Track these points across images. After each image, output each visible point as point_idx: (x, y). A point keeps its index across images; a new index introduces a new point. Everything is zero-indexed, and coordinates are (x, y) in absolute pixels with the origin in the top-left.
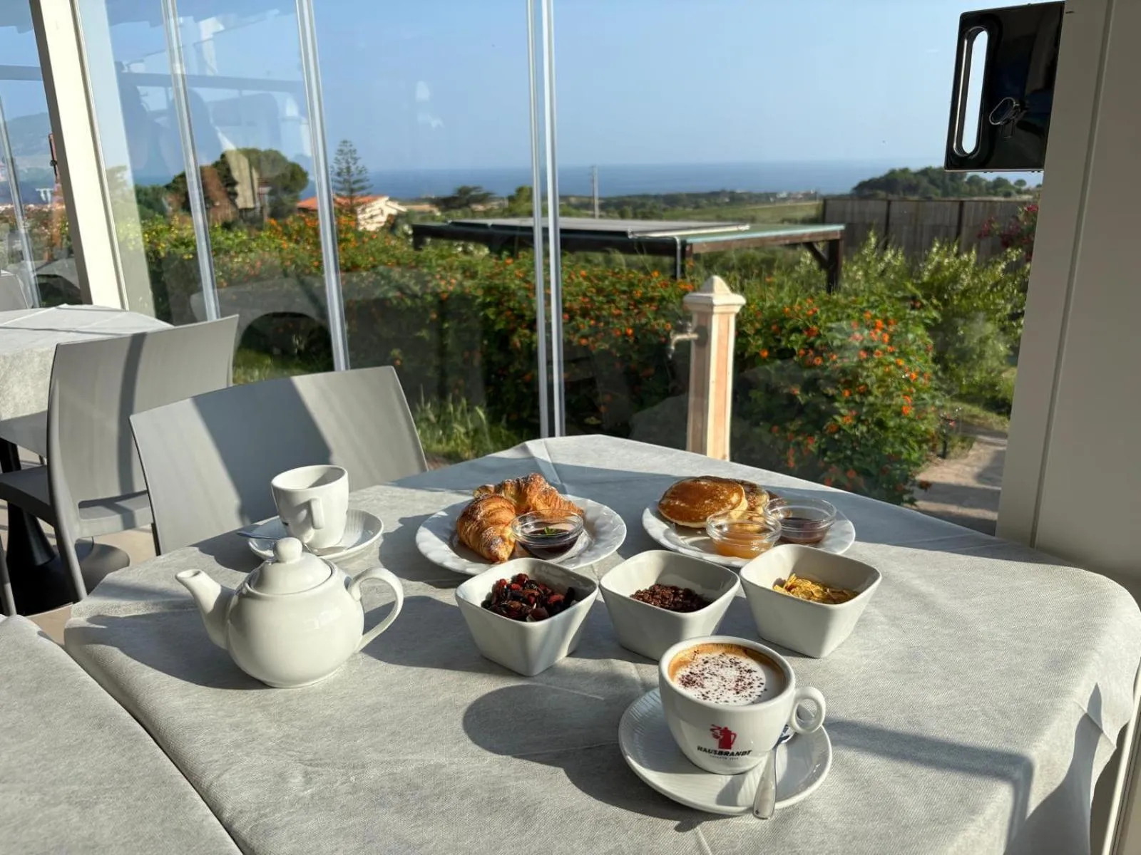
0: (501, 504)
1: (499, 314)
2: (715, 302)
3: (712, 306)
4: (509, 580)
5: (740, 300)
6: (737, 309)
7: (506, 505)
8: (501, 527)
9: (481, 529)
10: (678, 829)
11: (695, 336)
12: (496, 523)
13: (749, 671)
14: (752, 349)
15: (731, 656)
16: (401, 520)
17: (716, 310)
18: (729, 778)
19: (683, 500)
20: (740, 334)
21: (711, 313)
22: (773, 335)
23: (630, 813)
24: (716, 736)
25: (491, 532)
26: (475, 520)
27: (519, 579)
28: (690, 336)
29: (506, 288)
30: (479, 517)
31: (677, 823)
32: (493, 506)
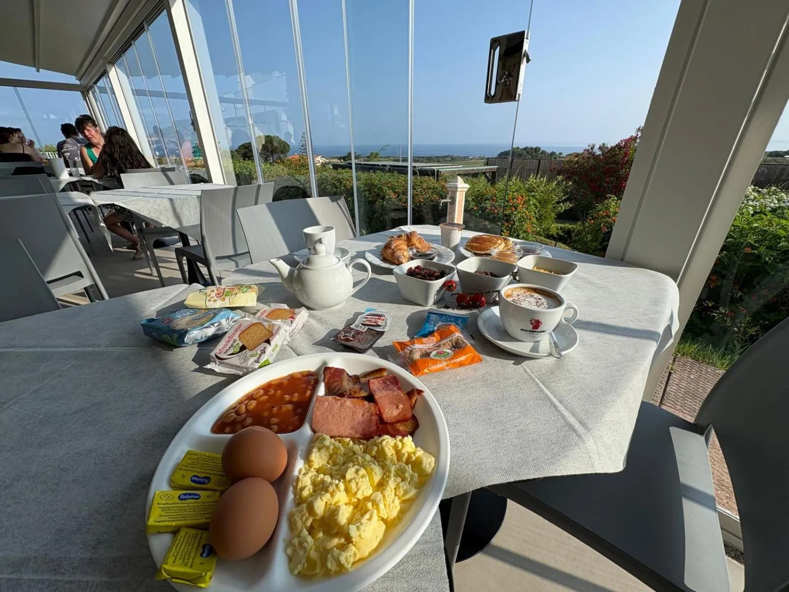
0: (401, 242)
1: (370, 194)
2: (458, 186)
3: (457, 188)
4: (413, 268)
5: (468, 186)
6: (466, 190)
7: (404, 243)
8: (402, 251)
9: (393, 254)
10: (514, 364)
11: (450, 200)
12: (400, 249)
13: (540, 299)
14: (471, 206)
15: (529, 293)
16: (357, 252)
17: (458, 190)
18: (532, 344)
19: (476, 243)
20: (466, 201)
21: (457, 191)
22: (478, 201)
23: (490, 358)
24: (532, 324)
25: (398, 253)
26: (391, 248)
27: (418, 267)
28: (448, 200)
29: (373, 184)
30: (393, 247)
31: (513, 361)
32: (398, 243)
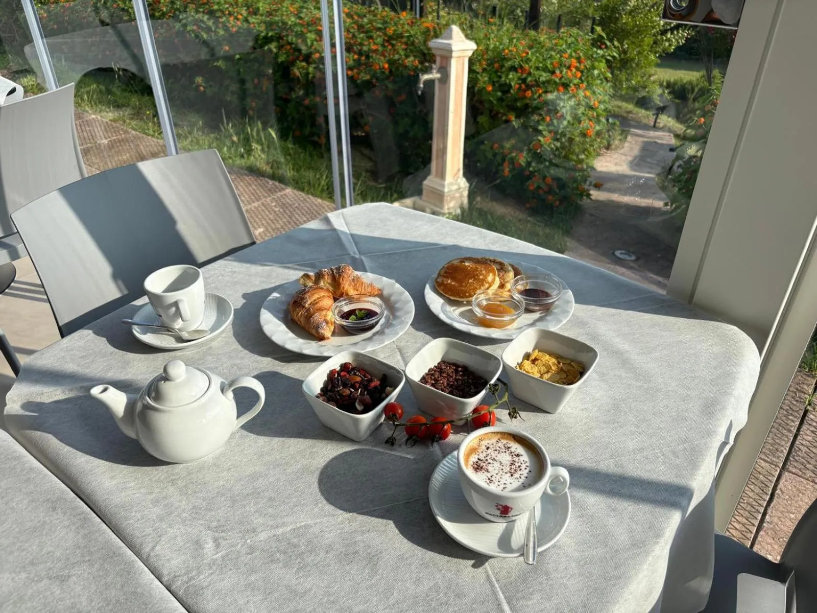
0: (322, 294)
2: (454, 48)
3: (451, 51)
4: (338, 369)
5: (472, 46)
6: (470, 53)
7: (326, 294)
8: (324, 313)
9: (309, 316)
10: (474, 566)
11: (438, 75)
12: (320, 310)
13: (518, 455)
14: (481, 85)
15: (505, 442)
16: (245, 296)
17: (454, 54)
18: (505, 525)
19: (453, 279)
20: (471, 71)
21: (451, 57)
22: (496, 72)
24: (498, 509)
25: (317, 317)
26: (304, 307)
27: (344, 367)
28: (435, 75)
30: (307, 305)
32: (316, 296)
